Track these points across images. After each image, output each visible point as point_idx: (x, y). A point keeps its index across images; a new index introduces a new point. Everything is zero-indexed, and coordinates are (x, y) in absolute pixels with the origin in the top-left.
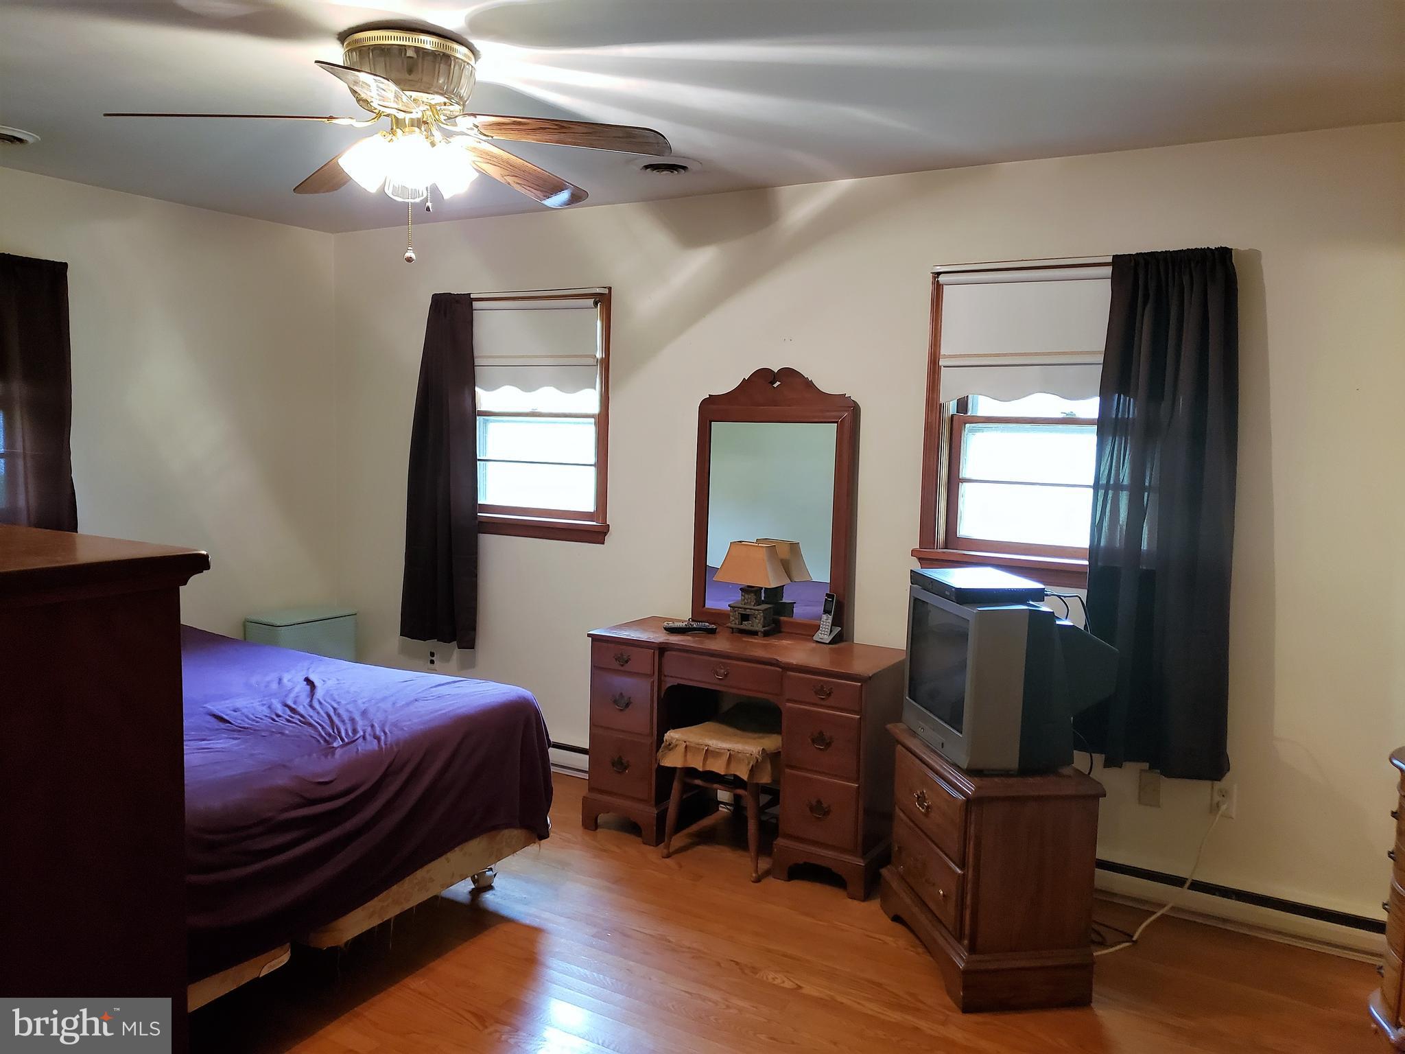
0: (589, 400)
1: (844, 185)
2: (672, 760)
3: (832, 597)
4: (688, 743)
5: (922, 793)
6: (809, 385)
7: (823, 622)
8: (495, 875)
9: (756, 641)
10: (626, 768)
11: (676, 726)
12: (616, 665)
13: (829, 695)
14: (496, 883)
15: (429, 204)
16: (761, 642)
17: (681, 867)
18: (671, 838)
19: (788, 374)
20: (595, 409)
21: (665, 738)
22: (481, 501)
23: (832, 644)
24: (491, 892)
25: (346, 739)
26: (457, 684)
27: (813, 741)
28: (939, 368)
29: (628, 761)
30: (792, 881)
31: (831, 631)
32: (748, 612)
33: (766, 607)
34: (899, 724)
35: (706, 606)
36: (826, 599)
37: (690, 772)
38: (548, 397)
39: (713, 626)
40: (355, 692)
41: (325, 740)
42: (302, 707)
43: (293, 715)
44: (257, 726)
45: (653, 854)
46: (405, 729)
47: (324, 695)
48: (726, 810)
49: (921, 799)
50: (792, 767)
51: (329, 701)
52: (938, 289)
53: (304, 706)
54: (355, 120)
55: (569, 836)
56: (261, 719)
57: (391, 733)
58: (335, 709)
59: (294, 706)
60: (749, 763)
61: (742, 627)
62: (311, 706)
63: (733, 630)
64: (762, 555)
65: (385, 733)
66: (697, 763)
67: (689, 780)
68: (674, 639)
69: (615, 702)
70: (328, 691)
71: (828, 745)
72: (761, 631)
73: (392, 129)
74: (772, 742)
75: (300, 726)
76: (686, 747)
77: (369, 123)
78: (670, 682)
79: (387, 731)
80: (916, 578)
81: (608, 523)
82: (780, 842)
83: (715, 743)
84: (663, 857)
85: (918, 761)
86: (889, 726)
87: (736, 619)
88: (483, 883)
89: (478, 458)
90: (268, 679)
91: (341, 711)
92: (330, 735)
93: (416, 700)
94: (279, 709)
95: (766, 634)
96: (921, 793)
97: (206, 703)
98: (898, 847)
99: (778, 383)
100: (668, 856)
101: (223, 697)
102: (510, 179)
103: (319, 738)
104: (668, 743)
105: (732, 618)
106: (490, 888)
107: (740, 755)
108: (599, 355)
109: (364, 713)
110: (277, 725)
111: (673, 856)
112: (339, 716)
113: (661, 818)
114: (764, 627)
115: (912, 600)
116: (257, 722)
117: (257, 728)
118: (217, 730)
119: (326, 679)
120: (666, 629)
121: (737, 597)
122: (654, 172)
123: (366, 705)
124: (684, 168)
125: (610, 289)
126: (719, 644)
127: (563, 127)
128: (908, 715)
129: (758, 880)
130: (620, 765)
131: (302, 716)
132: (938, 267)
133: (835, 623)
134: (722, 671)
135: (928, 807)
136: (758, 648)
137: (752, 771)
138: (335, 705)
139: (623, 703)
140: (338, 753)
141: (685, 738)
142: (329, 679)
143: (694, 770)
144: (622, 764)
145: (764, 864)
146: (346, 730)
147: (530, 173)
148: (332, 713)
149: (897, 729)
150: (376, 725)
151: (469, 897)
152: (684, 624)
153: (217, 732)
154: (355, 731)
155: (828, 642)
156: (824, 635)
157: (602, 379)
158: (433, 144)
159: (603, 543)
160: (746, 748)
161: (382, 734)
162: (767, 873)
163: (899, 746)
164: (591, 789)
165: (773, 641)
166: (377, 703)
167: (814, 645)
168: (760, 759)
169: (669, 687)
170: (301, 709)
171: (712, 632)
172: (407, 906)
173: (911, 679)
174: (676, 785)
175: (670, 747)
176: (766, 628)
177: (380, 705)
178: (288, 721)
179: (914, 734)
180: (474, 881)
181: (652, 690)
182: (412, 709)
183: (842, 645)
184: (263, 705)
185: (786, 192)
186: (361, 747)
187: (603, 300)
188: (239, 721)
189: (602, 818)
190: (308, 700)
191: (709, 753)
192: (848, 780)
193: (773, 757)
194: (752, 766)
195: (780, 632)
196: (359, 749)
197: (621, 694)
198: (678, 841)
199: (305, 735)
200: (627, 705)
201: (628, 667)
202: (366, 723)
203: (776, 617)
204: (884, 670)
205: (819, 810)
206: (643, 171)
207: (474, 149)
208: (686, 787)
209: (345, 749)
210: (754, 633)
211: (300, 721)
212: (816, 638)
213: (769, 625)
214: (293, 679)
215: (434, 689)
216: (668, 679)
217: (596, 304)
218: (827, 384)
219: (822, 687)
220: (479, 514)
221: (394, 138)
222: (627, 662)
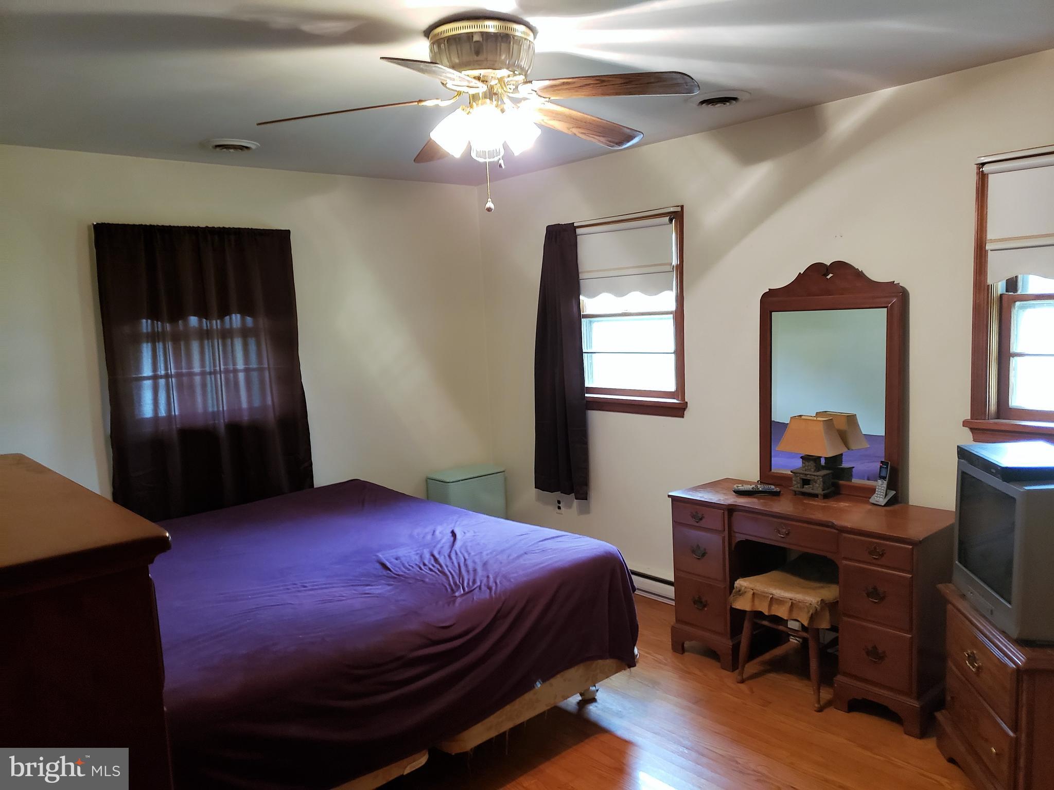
0: (667, 300)
1: (886, 93)
2: (743, 604)
3: (887, 464)
4: (755, 591)
5: (973, 653)
6: (859, 275)
7: (879, 486)
8: (597, 690)
9: (816, 503)
10: (705, 606)
11: (746, 574)
12: (692, 522)
13: (882, 555)
14: (599, 696)
15: (501, 162)
16: (820, 504)
17: (753, 692)
18: (744, 667)
19: (840, 266)
20: (672, 306)
21: (735, 585)
22: (587, 384)
23: (886, 506)
24: (594, 704)
25: (466, 589)
26: (559, 539)
27: (868, 595)
28: (986, 252)
29: (706, 601)
30: (851, 713)
31: (886, 495)
32: (808, 477)
33: (825, 473)
34: (950, 585)
35: (772, 471)
36: (881, 466)
37: (759, 614)
38: (636, 300)
39: (778, 489)
40: (484, 544)
41: (452, 590)
42: (442, 557)
43: (435, 564)
44: (408, 574)
45: (729, 678)
46: (512, 580)
47: (461, 547)
48: (796, 642)
49: (972, 658)
50: (850, 616)
51: (463, 552)
52: (983, 180)
53: (445, 556)
54: (440, 100)
55: (660, 657)
56: (413, 567)
57: (500, 583)
58: (465, 560)
59: (437, 556)
60: (809, 612)
61: (804, 490)
62: (450, 556)
63: (795, 493)
64: (820, 428)
65: (496, 583)
66: (764, 608)
67: (758, 621)
68: (742, 501)
69: (693, 552)
70: (464, 543)
71: (882, 599)
72: (821, 494)
73: (470, 103)
74: (830, 592)
75: (438, 575)
76: (754, 594)
77: (452, 101)
78: (740, 537)
79: (498, 582)
80: (963, 453)
81: (686, 400)
82: (839, 678)
83: (779, 593)
84: (738, 682)
85: (967, 622)
86: (940, 586)
87: (798, 483)
88: (588, 697)
89: (584, 351)
90: (427, 530)
91: (470, 563)
92: (455, 583)
93: (526, 553)
94: (427, 556)
95: (826, 497)
96: (971, 653)
97: (378, 551)
98: (951, 697)
99: (831, 275)
100: (742, 682)
101: (391, 547)
102: (575, 131)
103: (448, 587)
104: (738, 590)
105: (794, 483)
106: (594, 700)
107: (800, 604)
108: (675, 261)
109: (485, 564)
110: (421, 573)
111: (747, 682)
112: (466, 565)
113: (736, 648)
114: (823, 490)
115: (960, 473)
116: (409, 570)
117: (407, 576)
118: (380, 576)
119: (466, 531)
120: (734, 491)
121: (799, 463)
122: (709, 105)
123: (489, 557)
124: (735, 99)
125: (682, 207)
126: (784, 506)
127: (603, 81)
128: (956, 577)
129: (820, 710)
130: (700, 603)
131: (441, 566)
132: (983, 158)
133: (890, 487)
134: (784, 530)
135: (978, 668)
136: (818, 511)
137: (812, 618)
138: (467, 557)
139: (701, 553)
140: (459, 600)
141: (751, 586)
142: (468, 531)
143: (761, 612)
144: (701, 602)
145: (826, 694)
146: (469, 580)
147: (590, 123)
148: (462, 565)
149: (945, 589)
150: (491, 576)
151: (577, 707)
152: (752, 487)
153: (380, 578)
154: (474, 582)
155: (883, 505)
156: (879, 498)
157: (677, 282)
158: (503, 111)
159: (683, 417)
160: (806, 598)
161: (494, 585)
162: (829, 704)
163: (950, 605)
164: (678, 621)
165: (832, 504)
166: (496, 556)
167: (870, 507)
168: (819, 608)
169: (739, 542)
170: (441, 560)
171: (776, 494)
172: (519, 721)
173: (961, 543)
174: (747, 625)
175: (740, 593)
176: (826, 491)
177: (498, 557)
178: (431, 570)
179: (963, 596)
180: (581, 695)
181: (724, 542)
182: (521, 561)
183: (896, 507)
184: (417, 554)
185: (832, 107)
186: (477, 596)
187: (677, 216)
188: (397, 569)
189: (687, 644)
190: (449, 550)
191: (773, 600)
192: (901, 630)
193: (831, 606)
194: (812, 614)
195: (840, 494)
196: (475, 598)
197: (698, 545)
198: (751, 668)
199: (439, 583)
200: (704, 555)
201: (703, 524)
202: (485, 573)
203: (836, 481)
204: (936, 533)
205: (876, 655)
206: (700, 106)
207: (541, 110)
208: (755, 626)
209: (464, 598)
210: (814, 496)
211: (439, 570)
212: (872, 500)
213: (828, 489)
214: (442, 532)
215: (541, 543)
216: (737, 535)
217: (671, 221)
218: (877, 273)
219: (875, 548)
220: (586, 395)
221: (471, 110)
222: (701, 519)
